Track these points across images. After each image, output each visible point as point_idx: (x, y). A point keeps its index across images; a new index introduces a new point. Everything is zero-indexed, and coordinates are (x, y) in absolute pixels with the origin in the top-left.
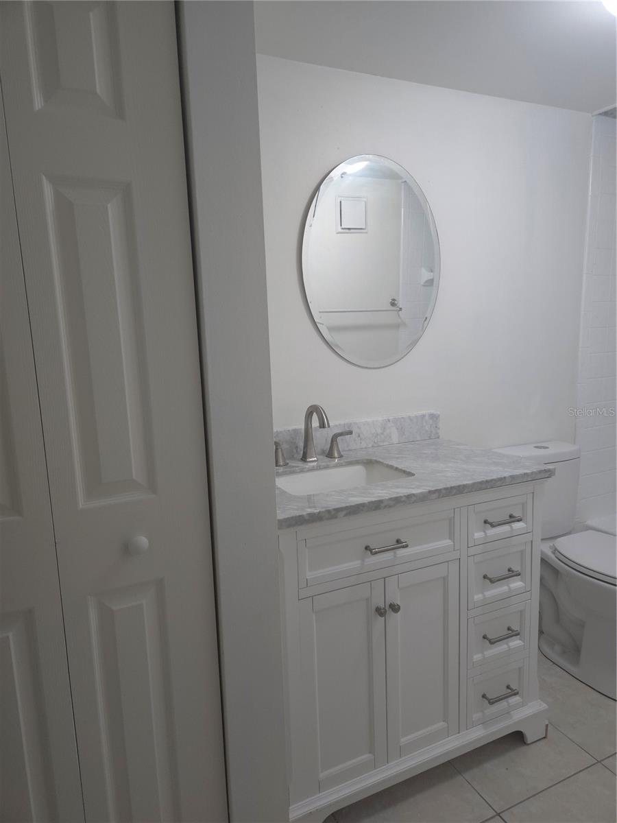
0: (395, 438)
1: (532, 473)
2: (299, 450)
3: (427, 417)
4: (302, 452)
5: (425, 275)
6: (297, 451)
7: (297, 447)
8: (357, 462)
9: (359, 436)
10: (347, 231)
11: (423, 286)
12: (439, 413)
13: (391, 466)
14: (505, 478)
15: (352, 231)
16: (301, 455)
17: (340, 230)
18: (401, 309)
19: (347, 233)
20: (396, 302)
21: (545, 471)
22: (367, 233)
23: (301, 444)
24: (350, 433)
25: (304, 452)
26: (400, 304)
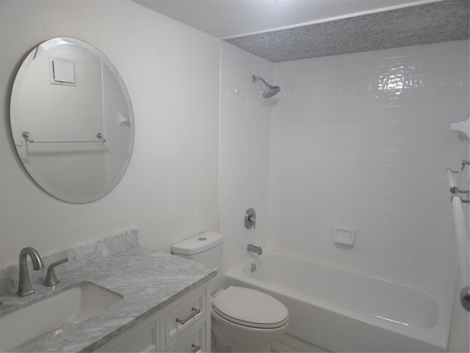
0: (105, 252)
1: (205, 277)
2: (15, 284)
3: (129, 233)
4: (18, 287)
5: (122, 119)
6: (13, 286)
7: (12, 282)
8: (72, 286)
9: (75, 259)
10: (60, 83)
11: (121, 125)
12: (138, 228)
13: (103, 287)
14: (189, 286)
15: (63, 83)
16: (17, 290)
17: (54, 82)
18: (105, 141)
19: (59, 84)
20: (101, 136)
21: (213, 273)
22: (76, 86)
23: (17, 279)
24: (66, 260)
25: (19, 287)
26: (104, 136)
